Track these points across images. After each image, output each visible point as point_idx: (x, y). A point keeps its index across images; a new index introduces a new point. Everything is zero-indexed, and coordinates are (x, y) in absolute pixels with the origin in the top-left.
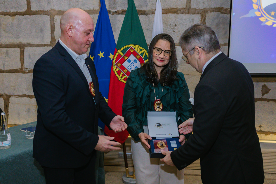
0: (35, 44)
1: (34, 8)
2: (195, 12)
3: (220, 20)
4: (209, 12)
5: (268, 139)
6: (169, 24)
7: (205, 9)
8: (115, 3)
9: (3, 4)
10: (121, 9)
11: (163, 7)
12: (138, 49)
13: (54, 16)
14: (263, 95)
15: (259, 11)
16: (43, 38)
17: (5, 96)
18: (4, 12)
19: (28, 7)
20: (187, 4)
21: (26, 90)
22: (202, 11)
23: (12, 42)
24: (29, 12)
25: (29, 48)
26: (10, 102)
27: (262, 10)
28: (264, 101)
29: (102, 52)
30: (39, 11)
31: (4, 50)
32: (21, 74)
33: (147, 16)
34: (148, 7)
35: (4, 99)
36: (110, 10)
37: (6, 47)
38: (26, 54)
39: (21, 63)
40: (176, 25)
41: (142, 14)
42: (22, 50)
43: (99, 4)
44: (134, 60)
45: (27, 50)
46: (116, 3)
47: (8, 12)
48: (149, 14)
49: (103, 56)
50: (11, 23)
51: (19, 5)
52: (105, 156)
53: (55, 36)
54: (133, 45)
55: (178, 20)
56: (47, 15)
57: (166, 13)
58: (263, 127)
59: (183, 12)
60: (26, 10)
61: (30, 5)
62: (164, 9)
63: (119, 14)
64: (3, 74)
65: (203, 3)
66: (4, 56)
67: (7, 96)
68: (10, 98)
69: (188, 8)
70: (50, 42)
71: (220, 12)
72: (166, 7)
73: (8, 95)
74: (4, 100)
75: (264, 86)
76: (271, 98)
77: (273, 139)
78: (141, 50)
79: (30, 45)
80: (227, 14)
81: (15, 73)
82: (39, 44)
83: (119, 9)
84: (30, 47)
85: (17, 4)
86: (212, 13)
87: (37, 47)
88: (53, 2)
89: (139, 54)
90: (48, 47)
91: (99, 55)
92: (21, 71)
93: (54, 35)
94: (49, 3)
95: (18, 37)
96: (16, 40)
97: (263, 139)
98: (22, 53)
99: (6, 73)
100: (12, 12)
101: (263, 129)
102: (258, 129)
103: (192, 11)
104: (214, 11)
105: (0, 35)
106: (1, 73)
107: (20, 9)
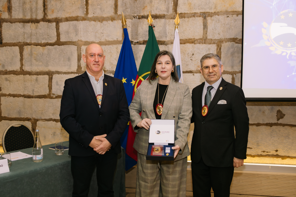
0: (62, 72)
1: (63, 39)
2: (211, 42)
3: (234, 50)
4: (224, 42)
5: (285, 163)
6: (187, 53)
7: (220, 39)
8: (137, 34)
9: (35, 35)
10: (142, 40)
11: (180, 38)
13: (81, 46)
14: (278, 120)
15: (269, 41)
16: (70, 66)
17: (33, 120)
18: (36, 43)
19: (57, 39)
20: (203, 35)
21: (52, 115)
22: (218, 41)
23: (42, 70)
24: (58, 43)
25: (57, 75)
26: (37, 126)
27: (271, 40)
28: (279, 126)
29: (124, 78)
30: (67, 41)
31: (35, 77)
32: (48, 100)
33: (166, 46)
34: (167, 38)
36: (133, 41)
37: (36, 75)
38: (53, 80)
39: (49, 89)
40: (193, 54)
41: (161, 44)
42: (51, 77)
43: (122, 35)
45: (55, 77)
47: (39, 43)
48: (169, 44)
49: (126, 82)
50: (42, 52)
51: (50, 36)
52: (126, 176)
53: (81, 64)
55: (195, 49)
56: (75, 45)
57: (185, 44)
58: (280, 151)
59: (200, 42)
60: (55, 41)
61: (60, 37)
62: (182, 40)
63: (141, 44)
64: (32, 99)
65: (219, 34)
66: (34, 83)
67: (34, 120)
68: (38, 122)
69: (205, 38)
70: (76, 70)
71: (235, 42)
72: (184, 38)
73: (36, 119)
74: (32, 123)
75: (279, 112)
76: (286, 123)
77: (290, 163)
79: (58, 73)
80: (240, 44)
81: (44, 99)
82: (66, 72)
83: (141, 39)
85: (48, 36)
86: (227, 43)
87: (64, 75)
88: (81, 33)
90: (74, 74)
92: (49, 96)
94: (77, 34)
95: (47, 65)
96: (45, 68)
97: (279, 163)
98: (50, 80)
99: (35, 98)
100: (43, 42)
101: (279, 153)
102: (275, 153)
103: (209, 41)
104: (229, 41)
105: (31, 64)
106: (30, 99)
107: (50, 40)
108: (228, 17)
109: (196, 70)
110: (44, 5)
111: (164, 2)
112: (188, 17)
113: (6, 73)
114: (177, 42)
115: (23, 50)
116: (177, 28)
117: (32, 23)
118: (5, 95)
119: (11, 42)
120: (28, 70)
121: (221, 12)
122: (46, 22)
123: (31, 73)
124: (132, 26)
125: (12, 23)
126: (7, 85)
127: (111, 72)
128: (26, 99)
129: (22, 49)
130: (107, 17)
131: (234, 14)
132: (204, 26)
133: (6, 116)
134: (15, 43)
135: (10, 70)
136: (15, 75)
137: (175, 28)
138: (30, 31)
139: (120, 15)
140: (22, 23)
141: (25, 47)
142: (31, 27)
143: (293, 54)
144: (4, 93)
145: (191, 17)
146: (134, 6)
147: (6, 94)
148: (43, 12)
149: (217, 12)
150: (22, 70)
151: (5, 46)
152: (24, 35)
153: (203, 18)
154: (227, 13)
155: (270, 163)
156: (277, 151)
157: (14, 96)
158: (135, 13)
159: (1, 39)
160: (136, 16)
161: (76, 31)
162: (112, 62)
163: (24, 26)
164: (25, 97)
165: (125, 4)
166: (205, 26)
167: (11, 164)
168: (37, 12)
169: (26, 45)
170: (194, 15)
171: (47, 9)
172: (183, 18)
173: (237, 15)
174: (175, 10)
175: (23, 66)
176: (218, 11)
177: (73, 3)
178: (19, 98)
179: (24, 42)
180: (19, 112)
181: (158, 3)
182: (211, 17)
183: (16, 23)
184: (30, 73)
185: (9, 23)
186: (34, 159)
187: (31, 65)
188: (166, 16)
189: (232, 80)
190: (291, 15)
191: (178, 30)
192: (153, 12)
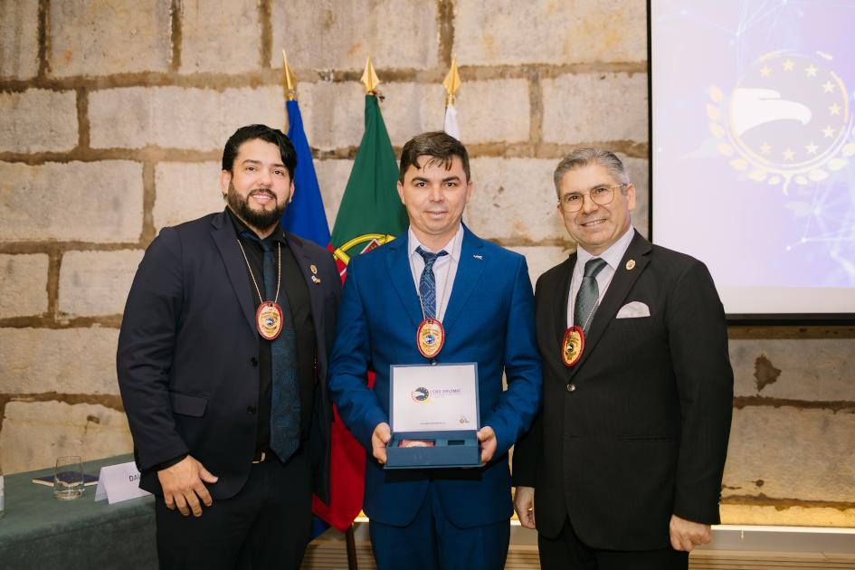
0: (93, 243)
1: (98, 141)
2: (555, 152)
5: (786, 521)
6: (484, 185)
7: (581, 144)
8: (330, 127)
9: (9, 130)
10: (346, 146)
13: (156, 163)
14: (761, 387)
15: (727, 141)
16: (119, 225)
18: (12, 154)
19: (81, 141)
20: (531, 131)
21: (57, 380)
23: (29, 237)
24: (84, 153)
25: (77, 254)
26: (5, 417)
27: (734, 139)
28: (764, 407)
30: (112, 149)
31: (3, 259)
32: (44, 331)
36: (317, 147)
37: (7, 253)
38: (64, 270)
39: (49, 297)
40: (501, 189)
42: (56, 258)
45: (71, 260)
46: (332, 128)
47: (22, 152)
50: (30, 183)
51: (56, 132)
53: (155, 219)
54: (378, 236)
55: (507, 173)
56: (136, 160)
57: (475, 157)
58: (769, 485)
59: (522, 151)
60: (74, 147)
61: (89, 135)
63: (341, 158)
65: (577, 128)
66: (1, 277)
68: (8, 405)
69: (535, 141)
70: (138, 236)
71: (624, 152)
72: (474, 139)
73: (1, 395)
75: (762, 362)
76: (783, 397)
77: (800, 522)
79: (80, 246)
80: (645, 158)
81: (30, 328)
82: (106, 242)
83: (343, 144)
84: (79, 252)
85: (52, 131)
87: (100, 252)
88: (155, 124)
90: (132, 250)
92: (47, 321)
93: (152, 217)
95: (45, 223)
96: (38, 231)
97: (769, 523)
98: (55, 270)
99: (2, 327)
100: (33, 151)
101: (767, 490)
102: (756, 491)
103: (547, 149)
107: (59, 145)
108: (603, 78)
109: (509, 236)
110: (43, 38)
111: (412, 33)
112: (486, 79)
116: (453, 103)
117: (1, 93)
121: (582, 63)
122: (47, 88)
124: (315, 104)
130: (240, 76)
131: (620, 71)
132: (532, 104)
137: (447, 103)
139: (277, 70)
143: (801, 181)
145: (492, 78)
146: (322, 45)
148: (39, 59)
149: (569, 63)
153: (529, 79)
154: (601, 68)
155: (743, 521)
156: (760, 483)
158: (324, 64)
160: (329, 73)
161: (142, 117)
165: (296, 36)
166: (536, 105)
168: (18, 58)
170: (502, 73)
171: (50, 48)
172: (470, 82)
173: (631, 74)
174: (447, 59)
176: (573, 61)
177: (134, 32)
181: (395, 36)
182: (554, 77)
188: (418, 76)
190: (789, 65)
191: (457, 109)
192: (378, 62)
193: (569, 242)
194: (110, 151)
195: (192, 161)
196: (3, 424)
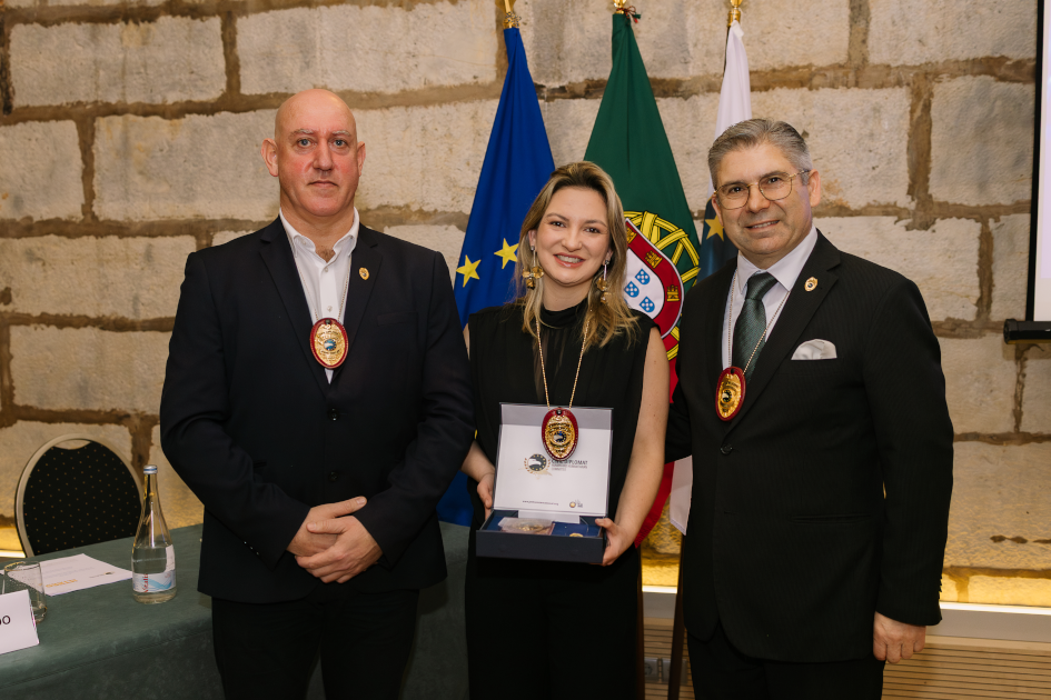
0: (250, 221)
1: (251, 86)
2: (887, 77)
3: (991, 110)
4: (944, 76)
7: (926, 64)
8: (558, 54)
9: (139, 73)
10: (581, 79)
11: (752, 63)
12: (655, 228)
17: (137, 421)
18: (144, 105)
19: (229, 84)
20: (850, 48)
22: (917, 75)
23: (170, 214)
24: (233, 101)
25: (230, 235)
26: (152, 444)
29: (510, 244)
30: (269, 94)
31: (140, 244)
33: (685, 104)
34: (691, 65)
35: (130, 431)
36: (541, 82)
37: (145, 235)
41: (665, 94)
42: (205, 242)
43: (498, 62)
44: (639, 274)
46: (562, 55)
47: (156, 102)
48: (696, 94)
50: (168, 143)
51: (197, 74)
54: (633, 214)
55: (814, 111)
57: (766, 89)
59: (836, 79)
60: (221, 93)
61: (239, 76)
62: (756, 72)
63: (575, 96)
64: (131, 334)
65: (920, 41)
66: (138, 267)
67: (142, 419)
68: (155, 429)
69: (856, 62)
71: (993, 74)
72: (766, 63)
73: (147, 416)
74: (133, 434)
78: (664, 233)
79: (235, 225)
80: (1025, 82)
83: (577, 77)
84: (233, 233)
85: (192, 73)
86: (959, 78)
88: (323, 58)
89: (659, 247)
91: (498, 253)
95: (189, 195)
96: (181, 206)
99: (144, 330)
100: (170, 101)
103: (875, 74)
104: (965, 73)
105: (126, 192)
106: (124, 334)
107: (201, 91)
113: (30, 229)
114: (736, 82)
115: (93, 136)
116: (738, 19)
117: (127, 23)
118: (25, 320)
119: (47, 103)
120: (113, 218)
122: (183, 15)
123: (128, 228)
124: (538, 21)
125: (46, 27)
126: (34, 279)
127: (449, 219)
128: (107, 333)
129: (89, 132)
132: (852, 9)
133: (33, 402)
134: (59, 107)
135: (45, 218)
136: (64, 238)
137: (729, 20)
138: (121, 56)
140: (89, 25)
141: (101, 123)
142: (121, 39)
144: (20, 311)
147: (29, 315)
150: (89, 216)
151: (24, 120)
152: (97, 71)
157: (62, 322)
159: (7, 93)
161: (306, 49)
162: (453, 175)
163: (94, 37)
164: (103, 329)
166: (859, 9)
167: (48, 611)
169: (104, 115)
175: (95, 202)
178: (82, 329)
179: (96, 102)
180: (83, 389)
183: (65, 26)
184: (121, 230)
185: (37, 25)
186: (139, 588)
187: (126, 195)
189: (981, 243)
191: (743, 28)
193: (905, 209)
194: (267, 97)
195: (372, 108)
196: (151, 452)
